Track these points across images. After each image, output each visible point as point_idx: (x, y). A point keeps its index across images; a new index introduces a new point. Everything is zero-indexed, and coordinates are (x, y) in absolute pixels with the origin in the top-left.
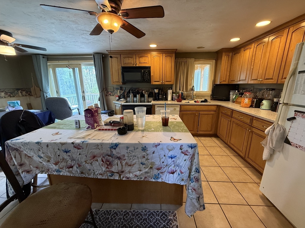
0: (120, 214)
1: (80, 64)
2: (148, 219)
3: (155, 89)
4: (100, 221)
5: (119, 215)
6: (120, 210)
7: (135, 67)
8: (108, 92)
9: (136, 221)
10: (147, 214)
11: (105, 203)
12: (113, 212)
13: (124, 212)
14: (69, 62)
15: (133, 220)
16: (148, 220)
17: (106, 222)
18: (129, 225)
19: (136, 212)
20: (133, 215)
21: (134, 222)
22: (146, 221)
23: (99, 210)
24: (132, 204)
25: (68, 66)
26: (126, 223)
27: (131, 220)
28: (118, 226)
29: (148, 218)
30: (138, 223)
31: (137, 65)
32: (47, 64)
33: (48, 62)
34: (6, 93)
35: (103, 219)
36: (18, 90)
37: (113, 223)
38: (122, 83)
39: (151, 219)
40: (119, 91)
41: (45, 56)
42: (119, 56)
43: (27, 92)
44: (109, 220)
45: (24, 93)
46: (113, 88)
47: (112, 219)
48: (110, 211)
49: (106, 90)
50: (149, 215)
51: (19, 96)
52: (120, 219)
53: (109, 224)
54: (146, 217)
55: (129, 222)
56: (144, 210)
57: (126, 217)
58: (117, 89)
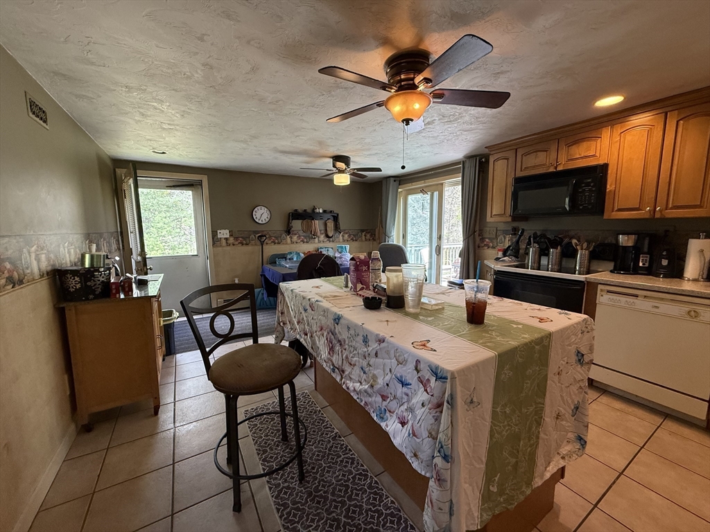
0: (356, 466)
1: (442, 184)
2: (384, 518)
3: (622, 234)
4: (329, 450)
5: (354, 466)
6: (361, 462)
7: (552, 173)
8: (482, 240)
9: (365, 499)
10: (389, 508)
11: (356, 435)
12: (352, 455)
13: (363, 470)
14: (425, 183)
15: (362, 494)
16: (383, 520)
17: (333, 459)
18: (352, 491)
19: (377, 488)
20: (370, 487)
21: (362, 496)
22: (378, 518)
23: (340, 437)
24: (385, 472)
25: (423, 191)
26: (351, 485)
27: (361, 490)
28: (340, 477)
29: (386, 517)
30: (364, 505)
31: (560, 168)
32: (397, 191)
33: (400, 186)
34: (349, 236)
35: (334, 451)
36: (362, 231)
37: (338, 468)
38: (510, 218)
39: (388, 525)
40: (508, 238)
41: (396, 179)
42: (511, 154)
43: (371, 236)
44: (338, 460)
45: (368, 236)
46: (497, 230)
47: (342, 461)
48: (350, 450)
49: (479, 235)
50: (392, 515)
51: (362, 241)
52: (351, 473)
53: (333, 463)
54: (384, 511)
55: (356, 489)
56: (392, 499)
57: (359, 479)
58: (505, 232)
